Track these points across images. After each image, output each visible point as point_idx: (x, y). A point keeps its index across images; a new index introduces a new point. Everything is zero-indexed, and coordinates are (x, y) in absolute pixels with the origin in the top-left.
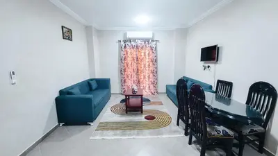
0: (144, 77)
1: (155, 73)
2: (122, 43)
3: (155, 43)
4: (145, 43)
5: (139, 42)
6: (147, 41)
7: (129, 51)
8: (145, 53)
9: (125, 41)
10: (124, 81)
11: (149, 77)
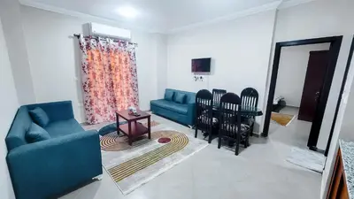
0: (122, 94)
1: (134, 86)
2: (83, 40)
3: (133, 46)
4: (120, 45)
5: (112, 42)
6: (122, 42)
7: (96, 55)
8: (120, 60)
9: (87, 38)
10: (91, 103)
11: (128, 93)
